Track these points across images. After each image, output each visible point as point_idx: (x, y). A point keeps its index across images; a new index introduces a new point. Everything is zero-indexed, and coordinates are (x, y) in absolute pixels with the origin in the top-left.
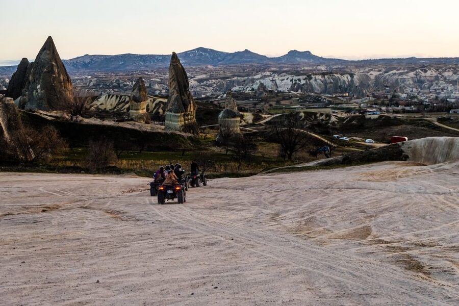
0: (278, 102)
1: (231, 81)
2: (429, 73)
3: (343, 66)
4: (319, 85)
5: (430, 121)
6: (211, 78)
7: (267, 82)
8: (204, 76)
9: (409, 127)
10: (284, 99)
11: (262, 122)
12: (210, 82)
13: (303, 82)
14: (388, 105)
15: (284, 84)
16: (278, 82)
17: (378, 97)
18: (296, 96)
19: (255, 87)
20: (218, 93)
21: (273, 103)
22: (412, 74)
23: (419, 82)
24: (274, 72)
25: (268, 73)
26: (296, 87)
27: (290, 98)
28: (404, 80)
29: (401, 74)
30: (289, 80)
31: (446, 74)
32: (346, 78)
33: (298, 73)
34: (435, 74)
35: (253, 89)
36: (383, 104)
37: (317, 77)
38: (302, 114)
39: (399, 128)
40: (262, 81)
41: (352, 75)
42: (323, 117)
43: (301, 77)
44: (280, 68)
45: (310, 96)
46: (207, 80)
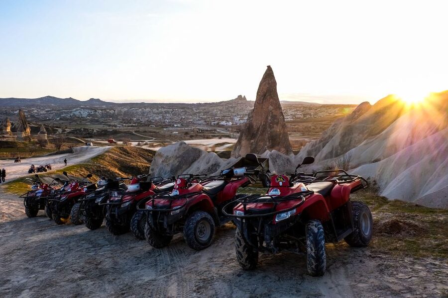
0: (80, 122)
1: (61, 112)
2: (147, 109)
3: (112, 105)
4: (100, 115)
5: (131, 132)
6: (53, 110)
7: (77, 113)
8: (49, 109)
9: (123, 134)
10: (83, 120)
11: (66, 132)
12: (52, 112)
13: (93, 113)
14: (126, 123)
15: (85, 114)
16: (82, 113)
17: (123, 120)
18: (89, 119)
19: (72, 115)
20: (55, 117)
21: (78, 122)
22: (140, 110)
23: (143, 113)
24: (82, 108)
25: (79, 109)
26: (89, 115)
27: (86, 120)
28: (137, 112)
29: (136, 110)
30: (87, 113)
31: (154, 110)
32: (112, 112)
33: (92, 109)
34: (149, 110)
35: (71, 116)
36: (125, 123)
37: (99, 111)
38: (82, 129)
39: (120, 134)
40: (75, 113)
41: (114, 111)
42: (91, 130)
43: (92, 111)
44: (85, 106)
45: (94, 119)
46: (50, 111)
